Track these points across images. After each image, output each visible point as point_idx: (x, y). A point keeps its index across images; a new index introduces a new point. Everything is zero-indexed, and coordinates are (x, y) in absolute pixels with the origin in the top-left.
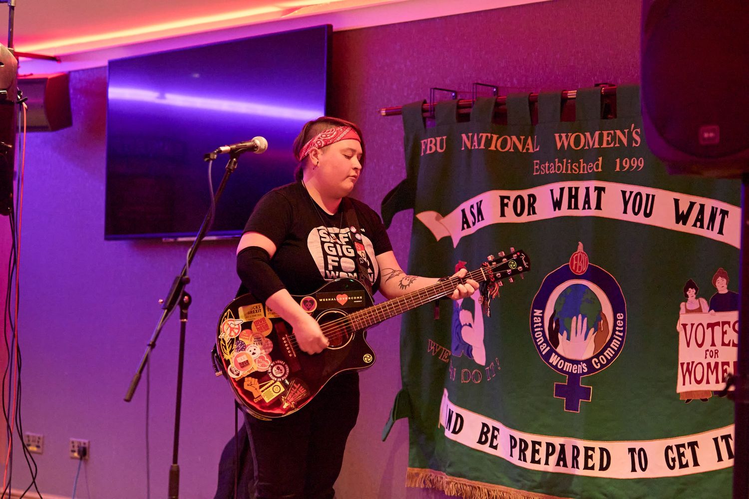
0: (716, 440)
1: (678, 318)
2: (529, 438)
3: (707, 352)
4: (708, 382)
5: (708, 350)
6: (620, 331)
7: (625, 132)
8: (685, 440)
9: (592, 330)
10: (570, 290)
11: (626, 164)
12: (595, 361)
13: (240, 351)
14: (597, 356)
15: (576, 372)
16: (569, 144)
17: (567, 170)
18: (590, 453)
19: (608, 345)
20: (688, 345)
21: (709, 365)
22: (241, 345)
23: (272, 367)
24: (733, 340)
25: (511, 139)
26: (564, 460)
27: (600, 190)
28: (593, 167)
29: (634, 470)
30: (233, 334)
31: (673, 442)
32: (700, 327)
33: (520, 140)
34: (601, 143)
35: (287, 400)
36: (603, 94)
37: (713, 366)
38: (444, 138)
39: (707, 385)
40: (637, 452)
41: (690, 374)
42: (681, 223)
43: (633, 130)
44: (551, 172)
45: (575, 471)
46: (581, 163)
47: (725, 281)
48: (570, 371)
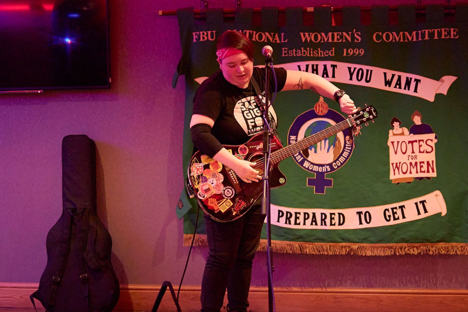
0: (416, 204)
1: (388, 138)
2: (293, 211)
3: (409, 157)
4: (411, 173)
5: (410, 156)
6: (348, 147)
7: (349, 34)
8: (397, 205)
9: (332, 147)
10: (315, 124)
11: (351, 52)
12: (334, 165)
13: (204, 182)
14: (335, 161)
15: (321, 171)
16: (311, 40)
17: (310, 54)
18: (333, 216)
19: (341, 155)
20: (396, 153)
21: (411, 164)
22: (204, 179)
23: (224, 191)
24: (426, 150)
25: (265, 34)
26: (316, 222)
27: (334, 67)
28: (329, 53)
29: (361, 223)
30: (199, 172)
31: (389, 207)
32: (404, 143)
33: (271, 35)
34: (333, 39)
35: (235, 210)
36: (332, 11)
37: (413, 164)
38: (214, 32)
39: (411, 174)
40: (364, 213)
41: (398, 169)
42: (388, 85)
43: (355, 33)
44: (298, 55)
45: (324, 227)
46: (319, 50)
47: (419, 118)
48: (317, 171)
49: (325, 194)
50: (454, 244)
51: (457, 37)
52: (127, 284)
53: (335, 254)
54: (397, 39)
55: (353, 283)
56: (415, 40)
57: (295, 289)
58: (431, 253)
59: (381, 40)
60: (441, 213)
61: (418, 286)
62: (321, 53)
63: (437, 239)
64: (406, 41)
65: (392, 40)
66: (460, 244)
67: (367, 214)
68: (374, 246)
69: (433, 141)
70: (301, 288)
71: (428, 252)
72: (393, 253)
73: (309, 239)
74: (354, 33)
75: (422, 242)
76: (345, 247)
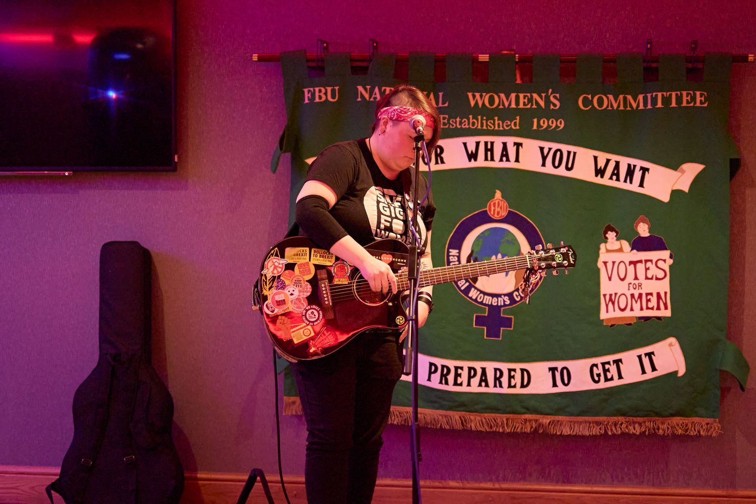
0: (640, 357)
2: (451, 364)
3: (630, 285)
4: (632, 310)
5: (631, 283)
7: (542, 96)
8: (610, 358)
10: (488, 233)
11: (544, 123)
12: (516, 295)
14: (517, 290)
15: (496, 304)
16: (483, 104)
17: (482, 126)
18: (513, 373)
20: (610, 279)
21: (632, 296)
24: (656, 276)
26: (486, 381)
27: (518, 145)
28: (510, 125)
29: (555, 385)
30: (275, 272)
31: (599, 360)
32: (622, 264)
34: (517, 103)
36: (517, 60)
37: (636, 296)
38: (337, 88)
39: (632, 312)
40: (559, 370)
41: (613, 303)
42: (599, 176)
43: (551, 95)
44: (463, 127)
45: (498, 390)
46: (496, 120)
47: (646, 226)
48: (490, 303)
49: (501, 339)
50: (696, 419)
51: (706, 105)
52: (195, 470)
53: (515, 431)
54: (615, 106)
55: (541, 477)
56: (641, 107)
57: (452, 484)
58: (661, 432)
59: (591, 106)
60: (676, 372)
61: (641, 483)
62: (499, 124)
63: (671, 411)
64: (629, 108)
65: (608, 107)
66: (704, 419)
67: (565, 371)
68: (575, 420)
69: (667, 261)
70: (462, 483)
71: (657, 431)
72: (603, 432)
73: (476, 407)
74: (549, 95)
75: (646, 416)
76: (530, 421)
